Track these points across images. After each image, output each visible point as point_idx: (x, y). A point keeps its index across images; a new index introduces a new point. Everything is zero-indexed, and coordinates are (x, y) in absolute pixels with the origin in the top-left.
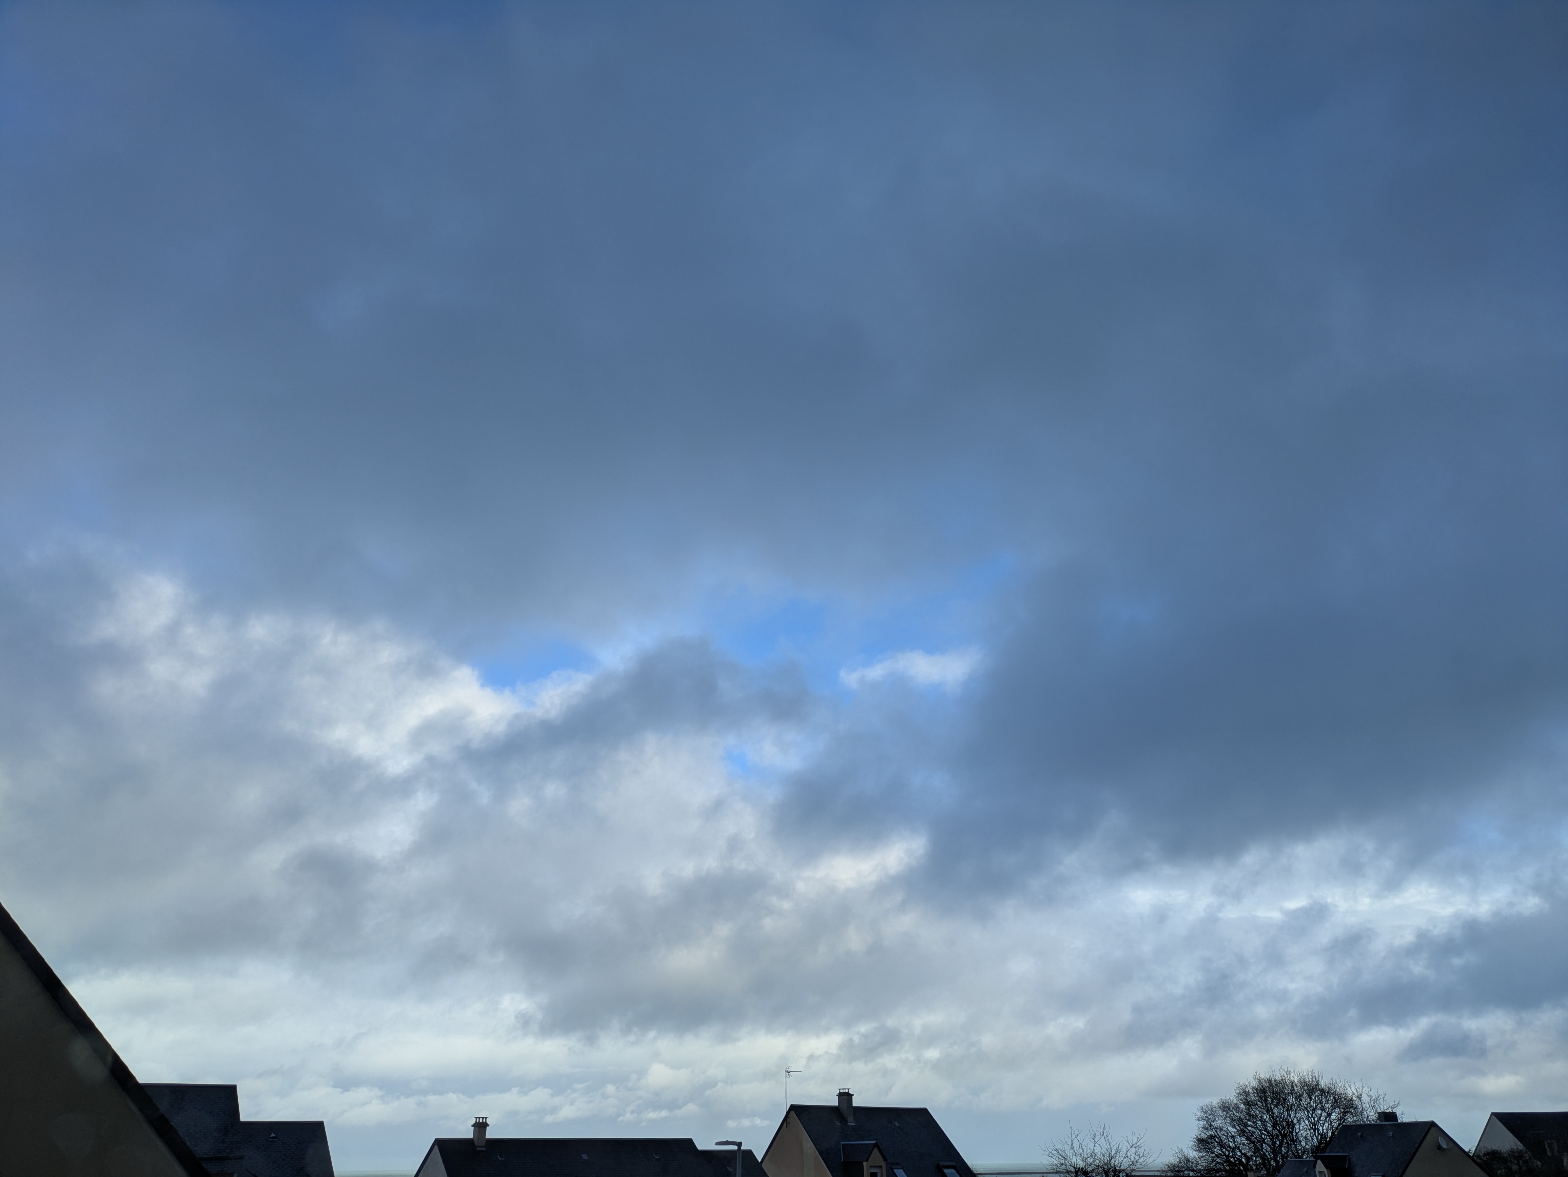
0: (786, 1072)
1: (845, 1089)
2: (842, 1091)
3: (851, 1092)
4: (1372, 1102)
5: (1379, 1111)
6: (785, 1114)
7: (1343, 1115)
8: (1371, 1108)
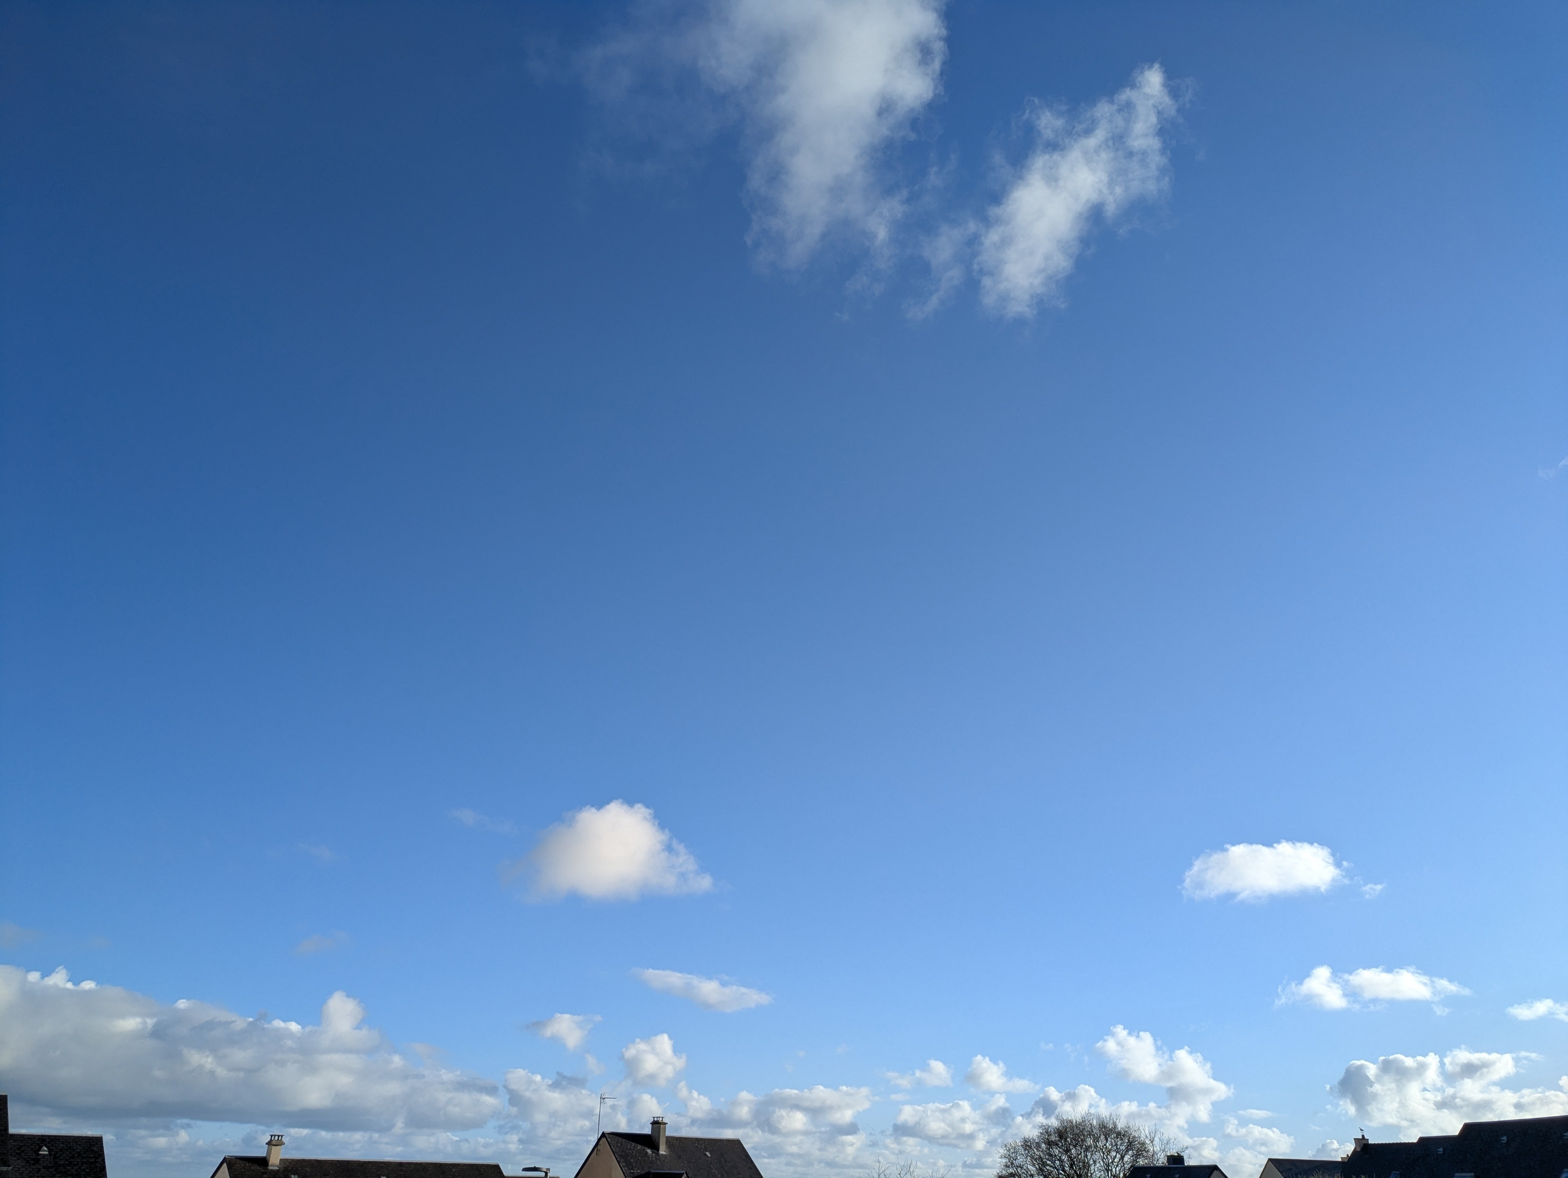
1: (659, 1117)
2: (656, 1119)
4: (1163, 1146)
5: (1169, 1154)
6: (597, 1139)
7: (1136, 1157)
8: (1162, 1152)
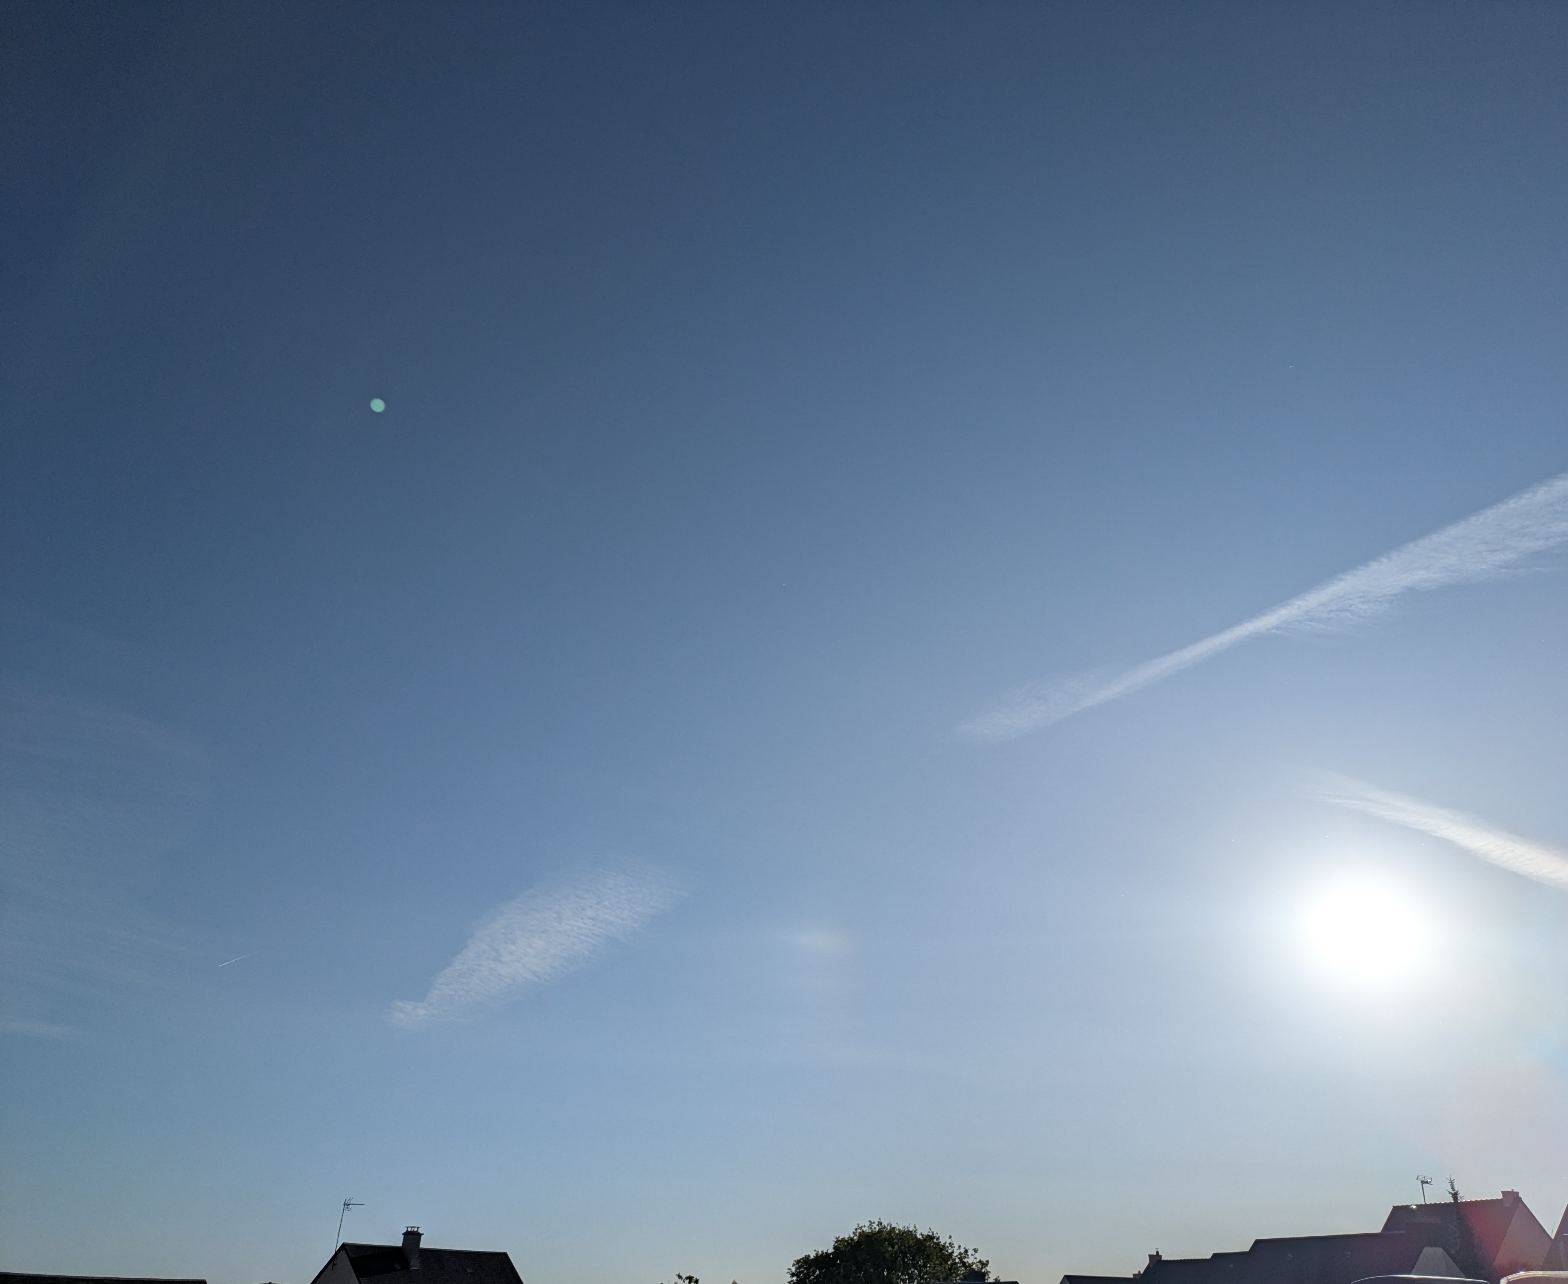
0: (345, 1204)
1: (414, 1227)
2: (409, 1229)
3: (420, 1231)
6: (333, 1253)
